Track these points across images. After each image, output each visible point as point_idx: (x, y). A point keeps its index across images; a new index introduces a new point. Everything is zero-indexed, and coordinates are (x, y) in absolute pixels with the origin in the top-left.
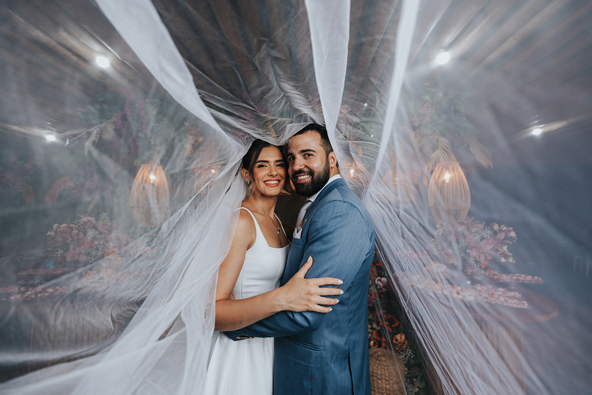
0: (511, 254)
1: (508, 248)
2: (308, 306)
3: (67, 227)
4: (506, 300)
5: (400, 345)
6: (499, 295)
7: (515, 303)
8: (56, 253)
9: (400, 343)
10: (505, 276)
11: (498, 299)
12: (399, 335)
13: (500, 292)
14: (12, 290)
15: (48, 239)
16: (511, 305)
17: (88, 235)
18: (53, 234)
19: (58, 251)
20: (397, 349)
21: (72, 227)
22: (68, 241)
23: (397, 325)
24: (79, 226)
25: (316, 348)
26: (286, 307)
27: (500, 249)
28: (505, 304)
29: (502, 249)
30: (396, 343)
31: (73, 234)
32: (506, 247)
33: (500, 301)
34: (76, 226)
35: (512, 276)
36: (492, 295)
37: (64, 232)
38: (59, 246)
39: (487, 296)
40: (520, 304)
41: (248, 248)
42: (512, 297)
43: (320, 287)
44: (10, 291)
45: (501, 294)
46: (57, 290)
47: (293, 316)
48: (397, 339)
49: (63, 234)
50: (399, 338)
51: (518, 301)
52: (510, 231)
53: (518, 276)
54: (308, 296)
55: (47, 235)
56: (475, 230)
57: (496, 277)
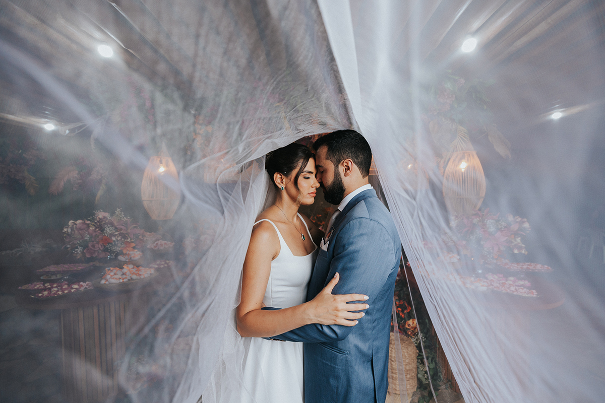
0: (523, 246)
1: (521, 240)
2: (335, 320)
3: (82, 223)
4: (516, 289)
5: (412, 329)
6: (510, 284)
7: (525, 292)
8: (76, 250)
9: (412, 328)
10: (516, 265)
11: (509, 288)
12: (411, 320)
13: (511, 280)
14: (38, 286)
15: (65, 235)
16: (521, 294)
17: (105, 232)
18: (69, 230)
19: (77, 248)
20: (410, 333)
21: (88, 224)
22: (86, 238)
23: (409, 311)
24: (96, 223)
25: (341, 351)
26: (315, 321)
27: (513, 241)
28: (515, 293)
29: (516, 241)
30: (408, 328)
31: (89, 231)
32: (520, 238)
33: (510, 290)
34: (93, 223)
35: (523, 266)
36: (504, 284)
37: (80, 229)
38: (78, 243)
39: (499, 286)
40: (529, 293)
41: (273, 258)
42: (522, 285)
43: (347, 303)
44: (36, 288)
45: (511, 283)
46: (82, 286)
47: (322, 328)
48: (410, 325)
49: (80, 231)
50: (411, 324)
51: (528, 290)
52: (524, 222)
53: (529, 265)
54: (336, 311)
55: (64, 231)
56: (490, 222)
57: (507, 267)
